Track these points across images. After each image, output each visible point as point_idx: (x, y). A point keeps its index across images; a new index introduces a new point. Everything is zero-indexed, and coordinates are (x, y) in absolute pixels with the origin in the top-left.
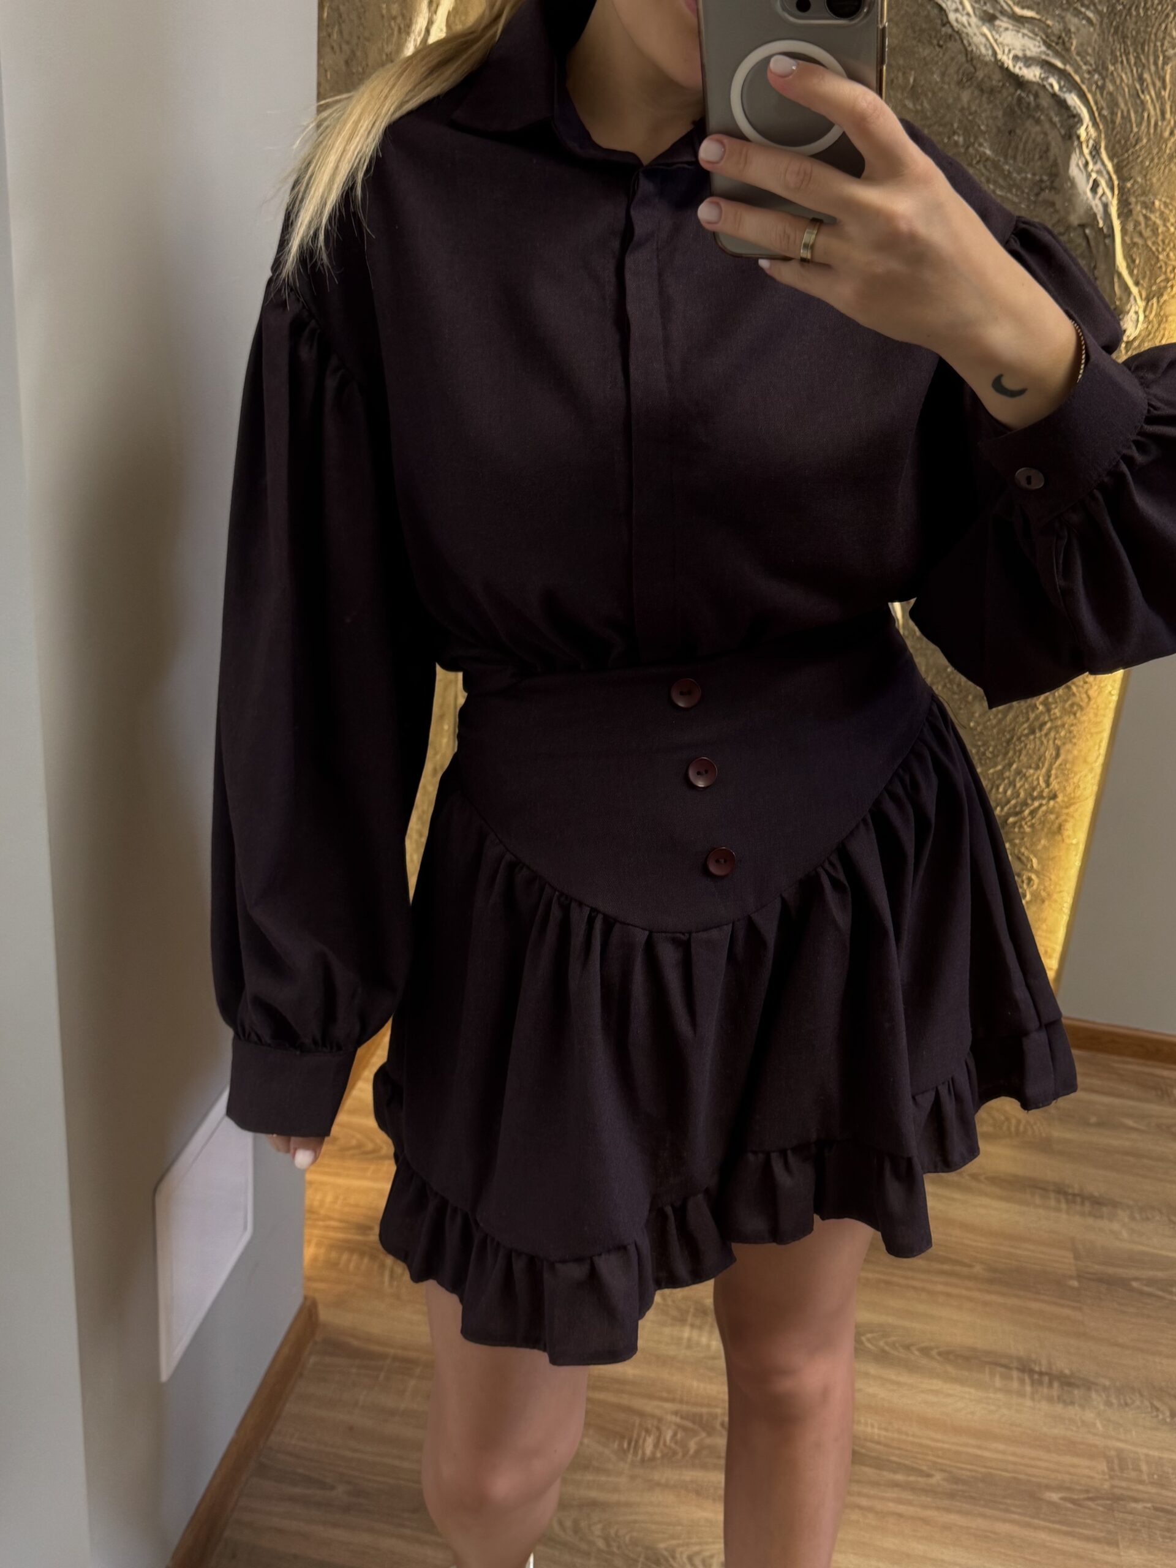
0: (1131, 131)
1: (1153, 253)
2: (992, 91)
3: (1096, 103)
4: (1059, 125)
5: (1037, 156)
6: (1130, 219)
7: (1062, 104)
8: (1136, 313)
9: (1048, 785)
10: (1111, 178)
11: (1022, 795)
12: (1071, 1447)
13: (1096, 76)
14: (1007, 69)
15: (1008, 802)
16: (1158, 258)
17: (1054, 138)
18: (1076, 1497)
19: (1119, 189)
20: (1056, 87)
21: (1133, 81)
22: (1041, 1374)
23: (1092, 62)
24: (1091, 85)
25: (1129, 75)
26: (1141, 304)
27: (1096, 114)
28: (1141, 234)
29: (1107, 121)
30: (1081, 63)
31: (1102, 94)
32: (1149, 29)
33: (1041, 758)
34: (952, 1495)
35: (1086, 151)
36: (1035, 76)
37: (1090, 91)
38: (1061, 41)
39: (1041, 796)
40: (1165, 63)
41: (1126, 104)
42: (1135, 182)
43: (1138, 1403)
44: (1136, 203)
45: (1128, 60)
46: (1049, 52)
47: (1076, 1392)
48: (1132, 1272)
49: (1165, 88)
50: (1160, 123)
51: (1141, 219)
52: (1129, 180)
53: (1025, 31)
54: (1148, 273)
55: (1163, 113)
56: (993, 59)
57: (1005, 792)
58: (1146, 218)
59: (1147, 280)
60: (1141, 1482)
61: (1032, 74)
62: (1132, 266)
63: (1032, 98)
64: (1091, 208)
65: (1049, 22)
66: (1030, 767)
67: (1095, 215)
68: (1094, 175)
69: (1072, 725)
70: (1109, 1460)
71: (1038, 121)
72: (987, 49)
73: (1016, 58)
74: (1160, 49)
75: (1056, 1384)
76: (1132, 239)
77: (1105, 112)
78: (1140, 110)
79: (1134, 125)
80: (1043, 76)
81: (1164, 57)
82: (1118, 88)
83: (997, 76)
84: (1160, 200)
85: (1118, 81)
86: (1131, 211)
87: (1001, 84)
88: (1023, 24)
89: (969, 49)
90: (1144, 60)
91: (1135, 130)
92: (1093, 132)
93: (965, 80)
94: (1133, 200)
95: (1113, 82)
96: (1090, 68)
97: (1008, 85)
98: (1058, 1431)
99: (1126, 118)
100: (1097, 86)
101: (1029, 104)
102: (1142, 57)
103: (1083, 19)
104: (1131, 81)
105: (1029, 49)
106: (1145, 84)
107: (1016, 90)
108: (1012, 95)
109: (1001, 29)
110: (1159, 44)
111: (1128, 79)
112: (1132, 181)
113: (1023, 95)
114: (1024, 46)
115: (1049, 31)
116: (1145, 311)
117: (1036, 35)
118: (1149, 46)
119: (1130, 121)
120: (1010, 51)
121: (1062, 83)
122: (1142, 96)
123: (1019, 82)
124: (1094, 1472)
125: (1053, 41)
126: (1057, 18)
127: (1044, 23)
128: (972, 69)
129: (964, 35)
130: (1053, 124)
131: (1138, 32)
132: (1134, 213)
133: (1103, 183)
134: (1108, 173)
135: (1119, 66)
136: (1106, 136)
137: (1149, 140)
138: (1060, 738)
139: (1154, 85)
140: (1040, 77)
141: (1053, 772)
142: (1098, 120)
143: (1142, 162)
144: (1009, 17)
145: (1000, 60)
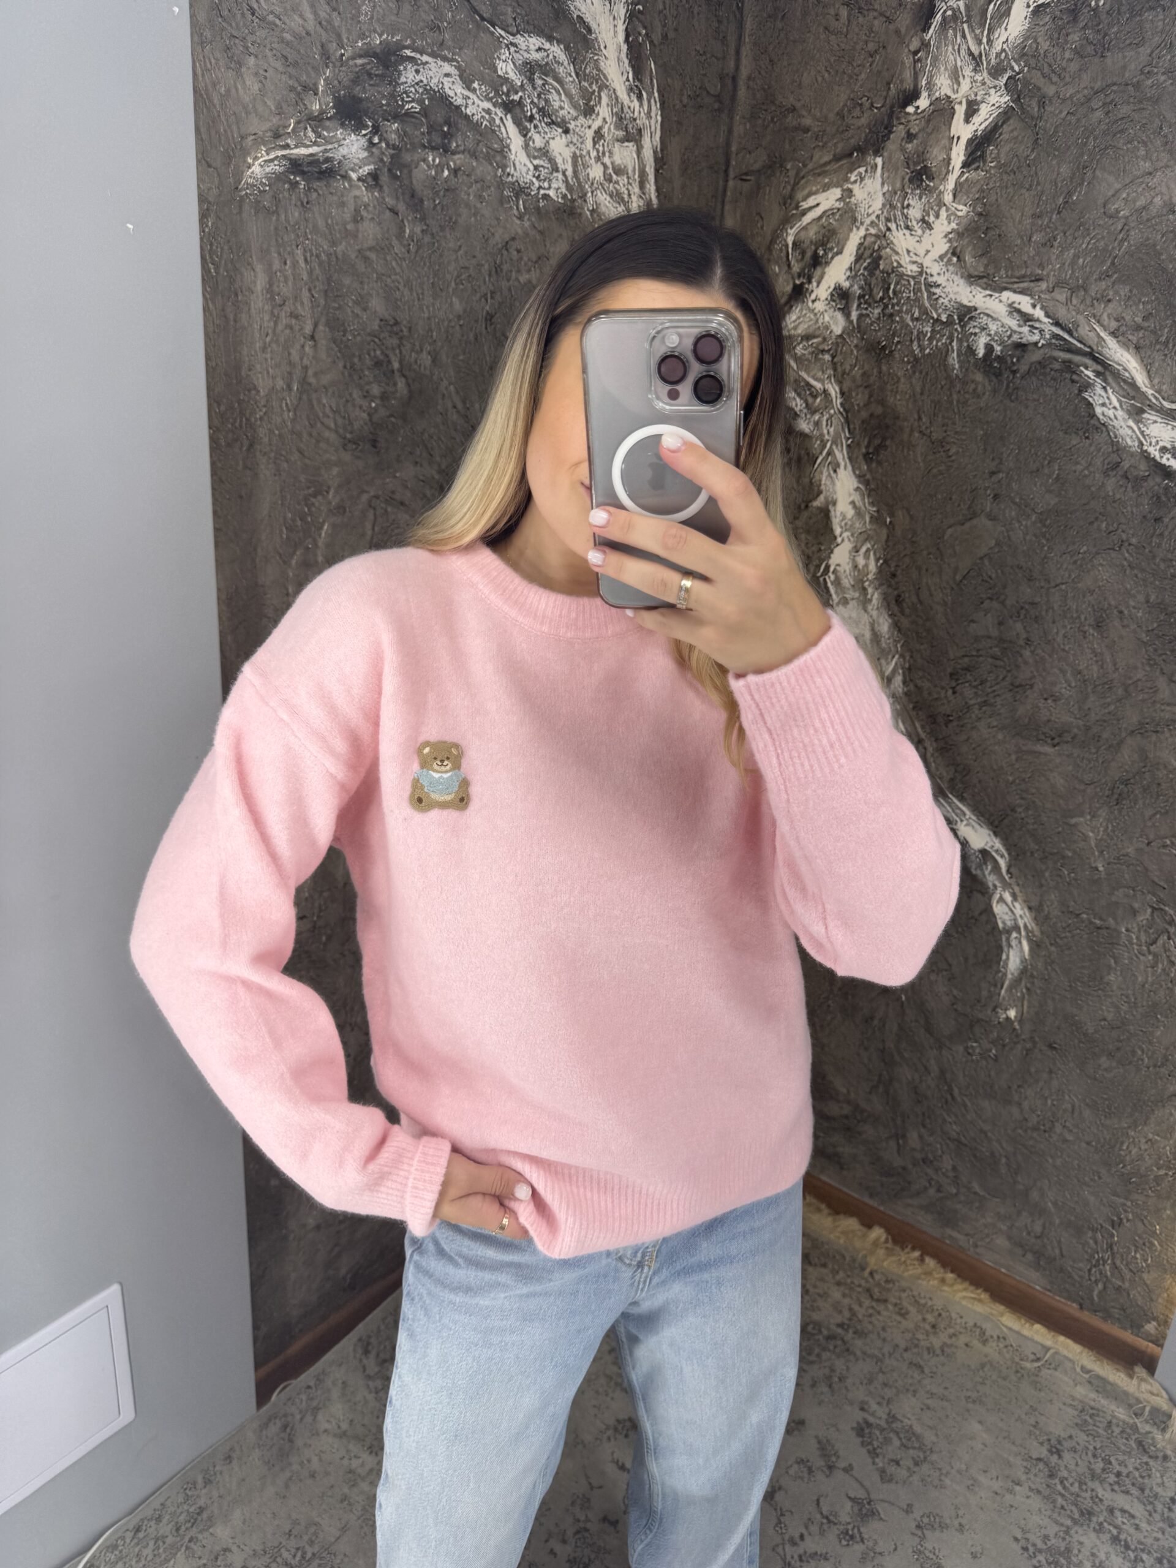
2: (1136, 479)
14: (1154, 459)
56: (1139, 450)
72: (1132, 441)
83: (1143, 466)
87: (1147, 473)
88: (1172, 416)
89: (1116, 441)
93: (1110, 469)
97: (1153, 474)
107: (1163, 479)
108: (1159, 483)
109: (1149, 422)
114: (1173, 438)
120: (1157, 443)
123: (1167, 472)
128: (1118, 459)
129: (1110, 428)
144: (1157, 411)
145: (1146, 451)
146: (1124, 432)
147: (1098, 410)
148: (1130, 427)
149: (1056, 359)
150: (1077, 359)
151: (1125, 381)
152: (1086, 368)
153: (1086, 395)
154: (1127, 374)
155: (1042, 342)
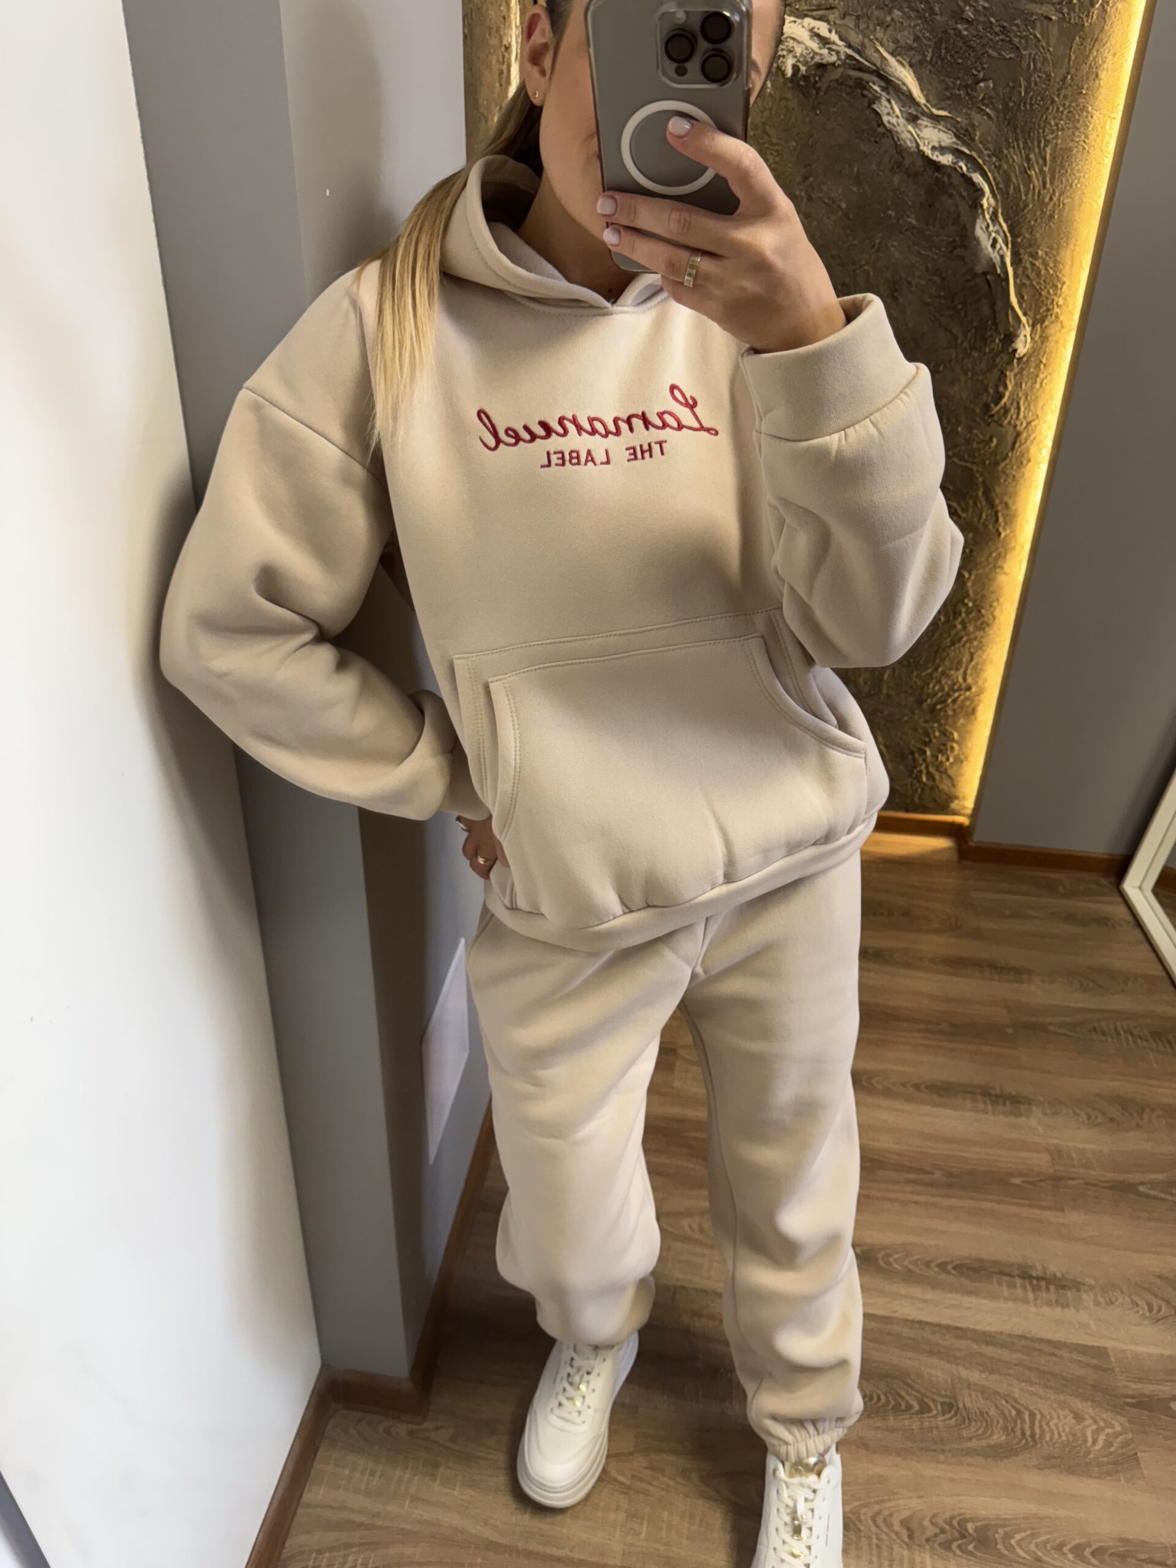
0: (1021, 198)
1: (1037, 290)
2: (916, 174)
3: (995, 179)
4: (967, 198)
5: (950, 223)
6: (1020, 265)
7: (970, 182)
8: (1025, 336)
9: (965, 680)
10: (1006, 236)
11: (946, 688)
12: (1024, 1146)
13: (994, 159)
14: (927, 157)
15: (936, 694)
16: (1041, 295)
17: (964, 208)
18: (1031, 1179)
19: (1012, 244)
20: (965, 169)
21: (1022, 161)
22: (997, 1096)
23: (992, 149)
24: (991, 166)
25: (1019, 155)
26: (1028, 329)
27: (995, 188)
28: (1028, 277)
29: (1001, 192)
30: (983, 150)
31: (999, 173)
32: (1033, 120)
33: (960, 662)
34: (950, 1186)
35: (987, 217)
36: (948, 161)
37: (990, 171)
38: (967, 133)
39: (960, 689)
40: (1046, 146)
41: (1017, 179)
42: (1024, 237)
43: (1064, 1112)
44: (1025, 254)
45: (1018, 145)
46: (959, 142)
47: (1022, 1107)
48: (1048, 1020)
49: (1045, 165)
50: (1042, 192)
51: (1028, 265)
52: (1019, 236)
53: (941, 127)
54: (1033, 306)
55: (1044, 184)
56: (916, 150)
57: (934, 687)
58: (1032, 264)
59: (1033, 311)
60: (1074, 1166)
61: (946, 159)
62: (1021, 300)
63: (946, 178)
64: (991, 259)
65: (959, 119)
66: (951, 669)
67: (994, 265)
68: (993, 235)
69: (982, 637)
70: (1051, 1153)
71: (951, 196)
72: (912, 143)
73: (934, 148)
74: (1042, 135)
75: (1008, 1103)
76: (1021, 281)
77: (1001, 186)
78: (1027, 182)
79: (1023, 195)
80: (954, 161)
81: (1045, 140)
82: (1011, 166)
83: (920, 162)
84: (1042, 250)
85: (1011, 161)
86: (1020, 260)
87: (922, 169)
88: (938, 121)
89: (899, 143)
90: (1030, 145)
91: (1024, 198)
92: (992, 202)
93: (895, 168)
94: (1022, 251)
95: (1007, 162)
96: (990, 153)
97: (928, 169)
98: (1014, 1135)
99: (1017, 189)
100: (996, 167)
101: (944, 183)
102: (1029, 142)
103: (984, 115)
104: (1020, 162)
105: (944, 141)
106: (1031, 162)
107: (934, 173)
108: (932, 177)
109: (922, 127)
110: (1041, 131)
111: (1018, 159)
112: (1021, 237)
113: (939, 176)
114: (939, 138)
115: (959, 125)
116: (1031, 335)
117: (949, 130)
118: (1034, 133)
119: (1020, 191)
120: (929, 143)
121: (969, 165)
122: (1029, 172)
123: (937, 166)
124: (1041, 1162)
125: (961, 134)
126: (964, 116)
127: (954, 119)
128: (900, 159)
129: (894, 133)
130: (962, 197)
131: (1026, 123)
132: (1023, 261)
133: (1000, 240)
134: (1004, 232)
135: (1011, 150)
136: (1002, 205)
137: (1034, 206)
138: (974, 647)
139: (1038, 163)
140: (952, 162)
141: (969, 671)
142: (996, 192)
143: (1029, 222)
144: (928, 117)
145: (922, 151)
146: (905, 136)
147: (885, 119)
148: (910, 132)
149: (850, 77)
150: (865, 76)
151: (903, 94)
152: (874, 84)
153: (875, 107)
154: (905, 88)
155: (839, 62)
